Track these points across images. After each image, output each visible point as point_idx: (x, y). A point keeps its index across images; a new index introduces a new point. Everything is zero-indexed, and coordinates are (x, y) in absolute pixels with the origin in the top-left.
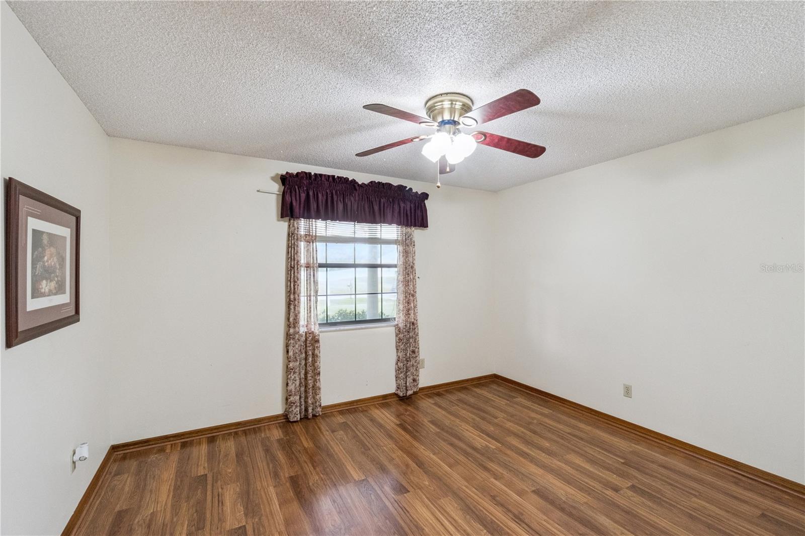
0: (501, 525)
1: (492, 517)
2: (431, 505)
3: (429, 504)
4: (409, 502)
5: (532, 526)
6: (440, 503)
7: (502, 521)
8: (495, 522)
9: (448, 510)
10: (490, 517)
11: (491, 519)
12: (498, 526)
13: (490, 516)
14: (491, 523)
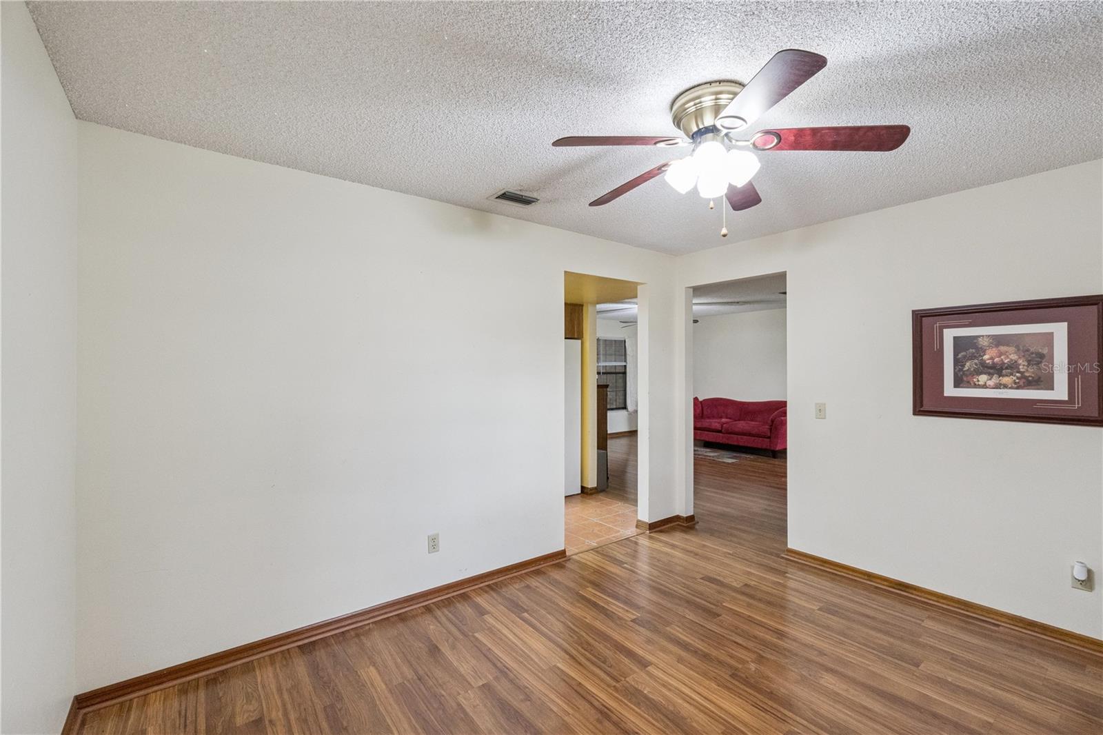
0: (626, 702)
1: (639, 711)
2: (730, 721)
3: (733, 720)
4: (765, 722)
5: (587, 706)
6: (720, 726)
7: (626, 707)
8: (635, 705)
9: (701, 716)
10: (642, 711)
11: (640, 709)
12: (630, 700)
13: (642, 713)
14: (639, 704)
